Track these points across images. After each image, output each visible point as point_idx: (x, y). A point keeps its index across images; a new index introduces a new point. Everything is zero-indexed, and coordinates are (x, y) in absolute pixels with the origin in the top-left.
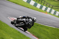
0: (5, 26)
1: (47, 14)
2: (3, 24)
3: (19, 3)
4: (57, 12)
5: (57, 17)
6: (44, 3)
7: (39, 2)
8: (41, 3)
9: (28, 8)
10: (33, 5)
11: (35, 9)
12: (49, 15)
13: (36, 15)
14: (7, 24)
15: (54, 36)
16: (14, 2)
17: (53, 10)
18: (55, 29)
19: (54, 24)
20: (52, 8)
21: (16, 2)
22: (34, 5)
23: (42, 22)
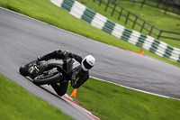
0: (15, 93)
2: (10, 86)
4: (175, 48)
5: (174, 63)
6: (135, 23)
7: (119, 19)
10: (101, 28)
12: (150, 59)
13: (110, 58)
18: (169, 102)
19: (165, 86)
20: (159, 36)
22: (104, 30)
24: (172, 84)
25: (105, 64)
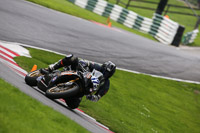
1: (111, 26)
4: (145, 18)
5: (144, 35)
9: (48, 7)
11: (70, 10)
12: (117, 31)
13: (73, 31)
15: (135, 102)
17: (131, 12)
18: (139, 78)
19: (134, 61)
20: (128, 6)
23: (94, 54)
24: (143, 59)
25: (67, 37)
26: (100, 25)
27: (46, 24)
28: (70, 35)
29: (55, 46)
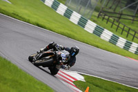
0: (42, 89)
2: (38, 84)
3: (76, 35)
6: (134, 36)
8: (127, 36)
9: (98, 47)
10: (108, 40)
14: (46, 86)
16: (63, 34)
21: (69, 32)
22: (110, 41)
26: (134, 60)
27: (96, 59)
28: (112, 67)
29: (102, 74)
